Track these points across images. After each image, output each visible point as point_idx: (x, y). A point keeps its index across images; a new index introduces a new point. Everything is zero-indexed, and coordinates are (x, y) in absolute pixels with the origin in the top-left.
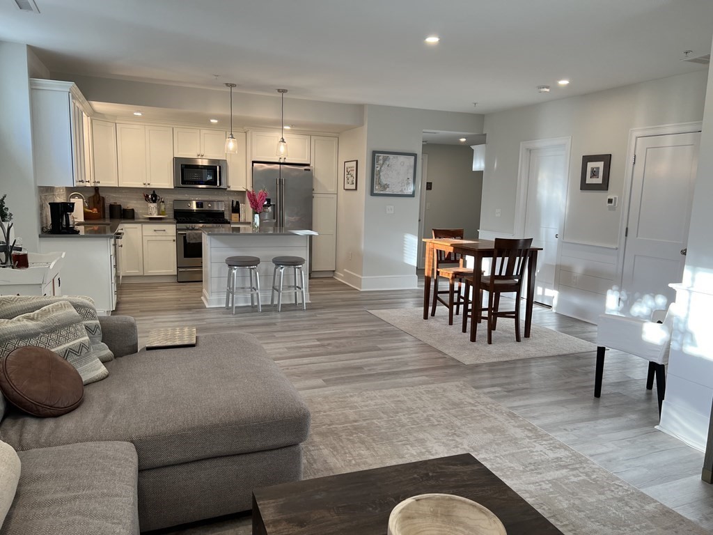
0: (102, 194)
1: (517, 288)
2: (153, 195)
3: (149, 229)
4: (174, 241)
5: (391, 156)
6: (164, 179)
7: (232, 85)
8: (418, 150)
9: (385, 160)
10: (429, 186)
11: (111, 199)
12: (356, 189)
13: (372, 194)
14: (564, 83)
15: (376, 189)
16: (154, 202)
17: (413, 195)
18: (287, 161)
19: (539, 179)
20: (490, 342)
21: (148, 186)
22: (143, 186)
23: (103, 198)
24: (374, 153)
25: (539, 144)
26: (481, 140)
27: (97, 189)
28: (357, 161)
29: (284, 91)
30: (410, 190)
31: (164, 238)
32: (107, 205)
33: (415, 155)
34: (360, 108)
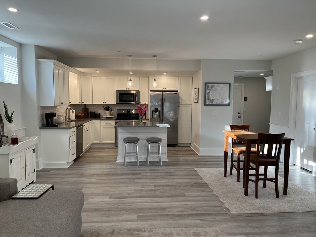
0: (88, 107)
1: (276, 163)
2: (108, 108)
3: (104, 123)
4: (114, 128)
5: (215, 85)
6: (112, 100)
7: (130, 56)
8: (232, 81)
9: (212, 87)
10: (246, 99)
11: (91, 109)
12: (198, 102)
13: (205, 105)
14: (310, 36)
15: (208, 102)
16: (108, 110)
17: (229, 105)
18: (166, 90)
19: (304, 95)
20: (257, 197)
21: (105, 104)
22: (103, 103)
23: (88, 109)
24: (206, 84)
25: (303, 74)
26: (270, 74)
27: (85, 105)
28: (198, 88)
29: (155, 56)
30: (227, 102)
31: (110, 127)
32: (89, 112)
33: (230, 84)
34: (199, 61)
